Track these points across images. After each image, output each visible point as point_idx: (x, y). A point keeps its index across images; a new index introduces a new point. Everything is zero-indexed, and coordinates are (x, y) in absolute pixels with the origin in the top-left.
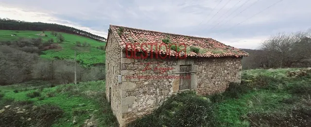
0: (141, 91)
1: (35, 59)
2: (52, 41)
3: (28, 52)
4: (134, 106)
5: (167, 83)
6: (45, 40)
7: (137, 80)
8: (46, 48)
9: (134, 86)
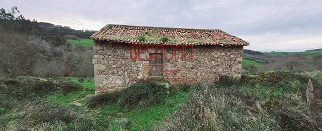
0: (110, 72)
4: (104, 83)
5: (135, 68)
7: (106, 63)
9: (104, 67)
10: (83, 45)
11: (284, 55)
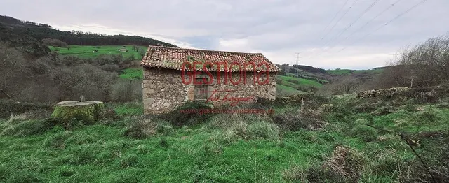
0: (159, 95)
1: (114, 78)
2: (133, 58)
3: (108, 71)
4: (153, 106)
5: (182, 92)
6: (126, 56)
7: (155, 87)
8: (126, 66)
9: (153, 91)
10: (76, 56)
11: (350, 74)
